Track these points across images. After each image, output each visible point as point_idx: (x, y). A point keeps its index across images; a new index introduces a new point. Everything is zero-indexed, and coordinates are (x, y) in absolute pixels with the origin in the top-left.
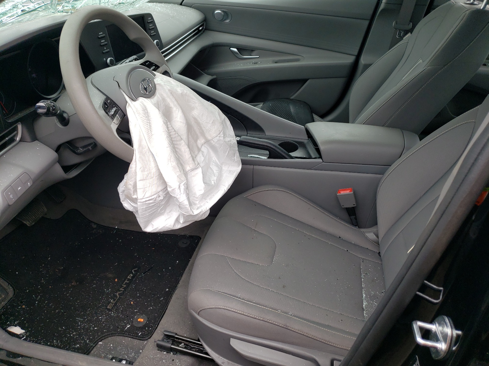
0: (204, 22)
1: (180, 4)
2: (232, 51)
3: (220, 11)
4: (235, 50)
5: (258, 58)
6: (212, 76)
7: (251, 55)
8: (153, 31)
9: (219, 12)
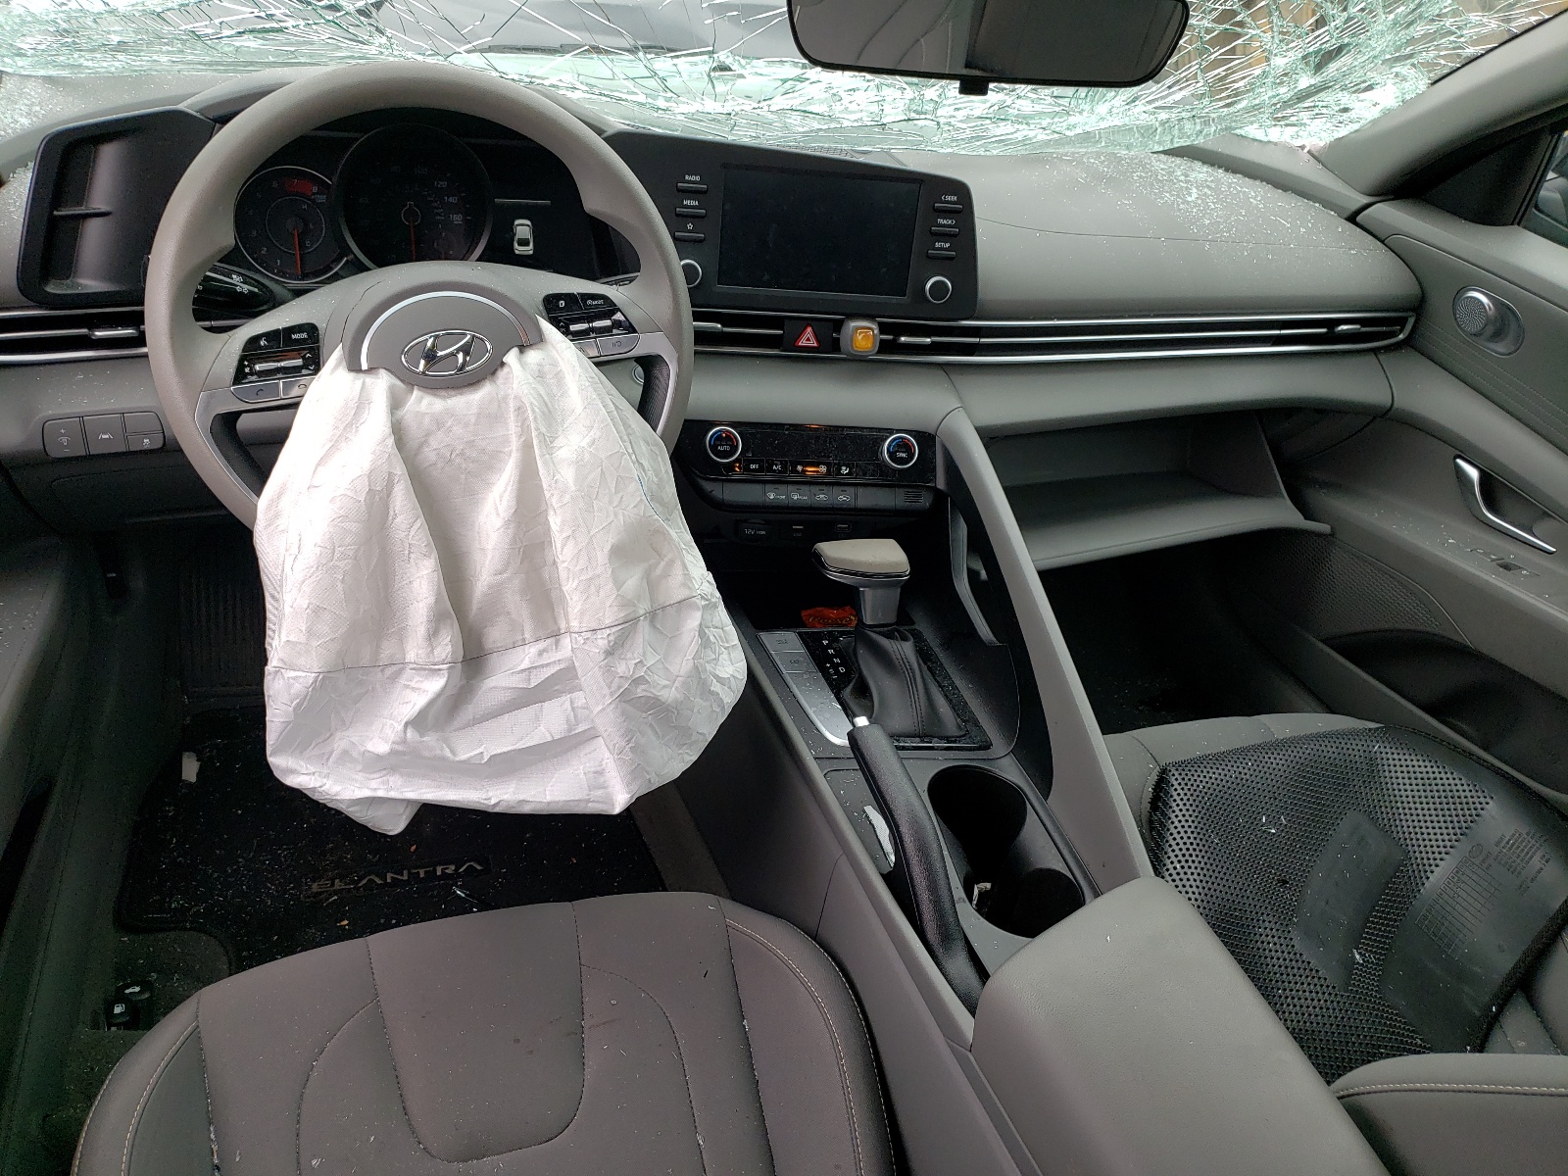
0: (1411, 314)
1: (1346, 214)
2: (1461, 475)
3: (1484, 299)
4: (1473, 473)
5: (1551, 553)
6: (1306, 518)
7: (1530, 532)
8: (948, 245)
9: (1482, 303)
